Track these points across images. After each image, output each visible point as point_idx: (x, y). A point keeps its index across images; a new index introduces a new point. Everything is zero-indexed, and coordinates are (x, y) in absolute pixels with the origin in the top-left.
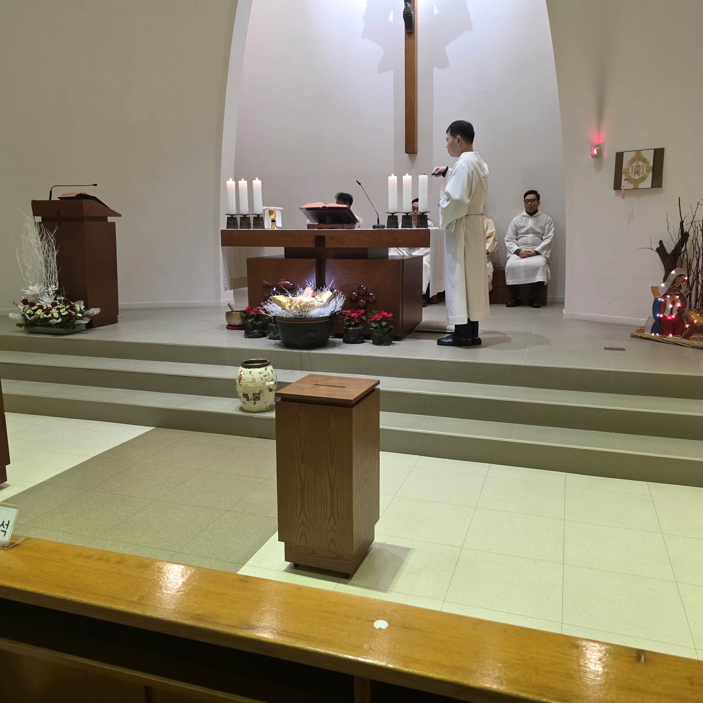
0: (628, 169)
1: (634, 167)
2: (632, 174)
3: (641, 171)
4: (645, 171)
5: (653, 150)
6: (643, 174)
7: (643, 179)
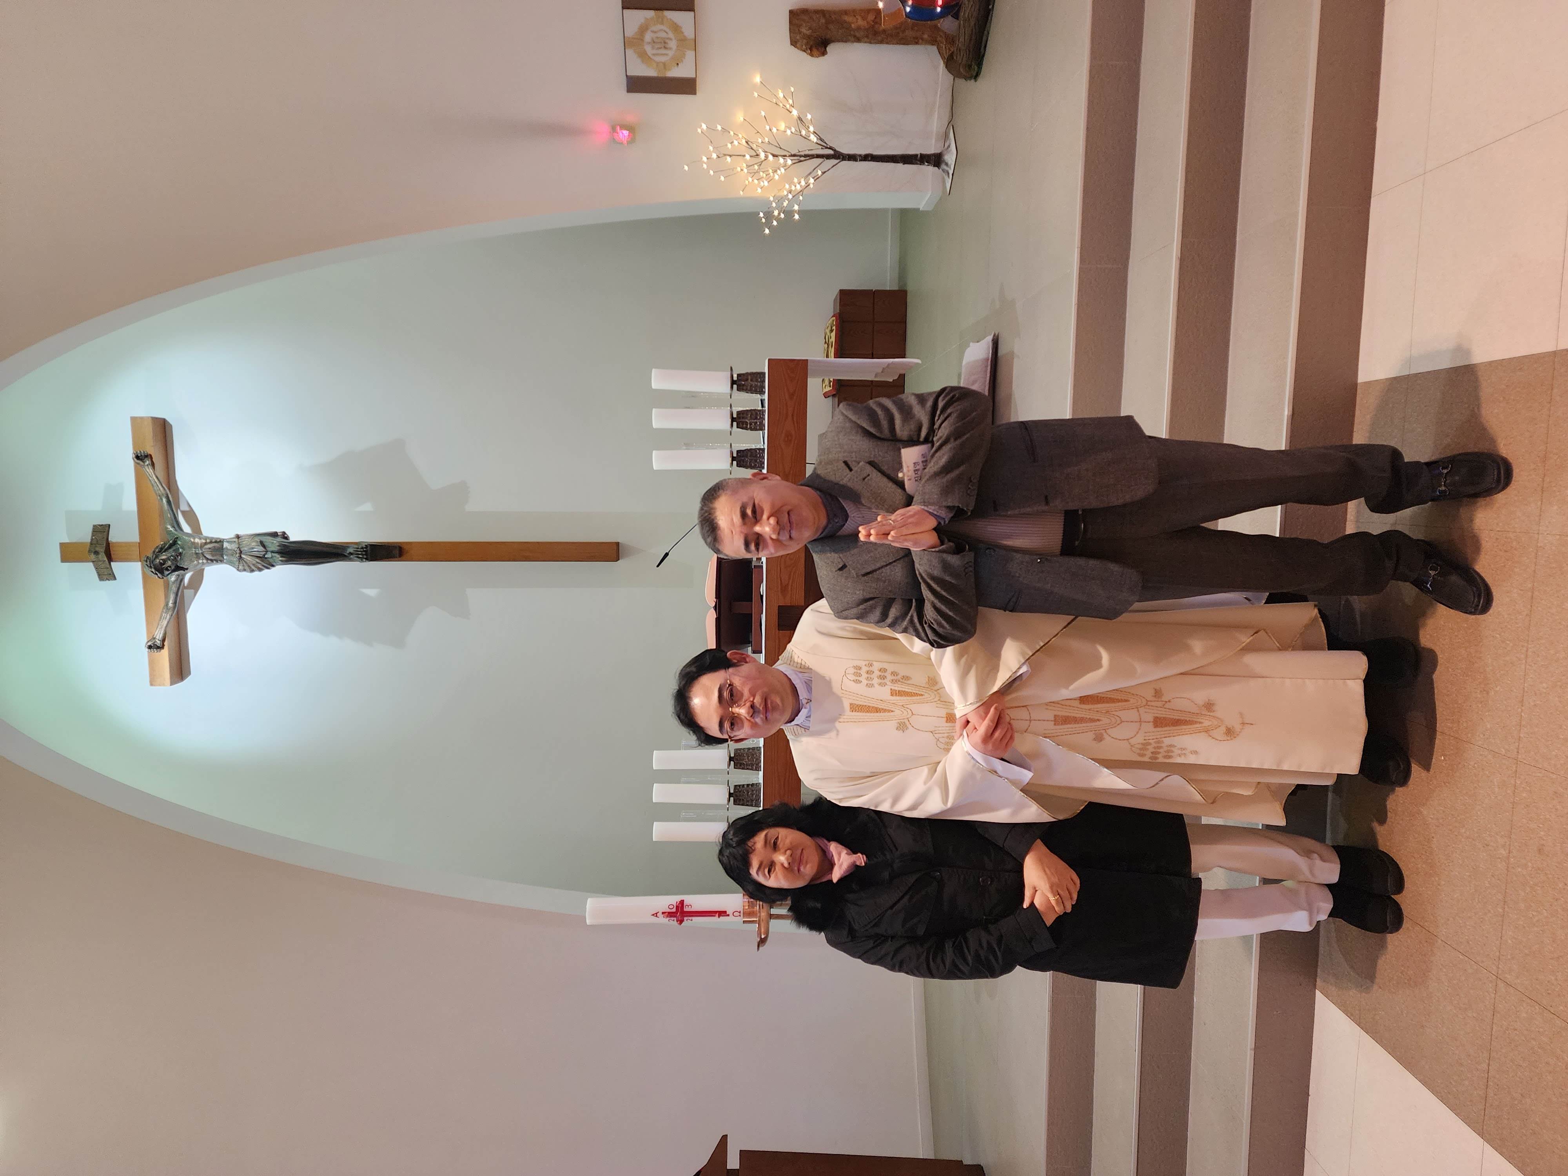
0: (658, 63)
1: (655, 52)
2: (667, 55)
3: (663, 35)
4: (662, 27)
5: (624, 10)
6: (667, 30)
7: (676, 28)
